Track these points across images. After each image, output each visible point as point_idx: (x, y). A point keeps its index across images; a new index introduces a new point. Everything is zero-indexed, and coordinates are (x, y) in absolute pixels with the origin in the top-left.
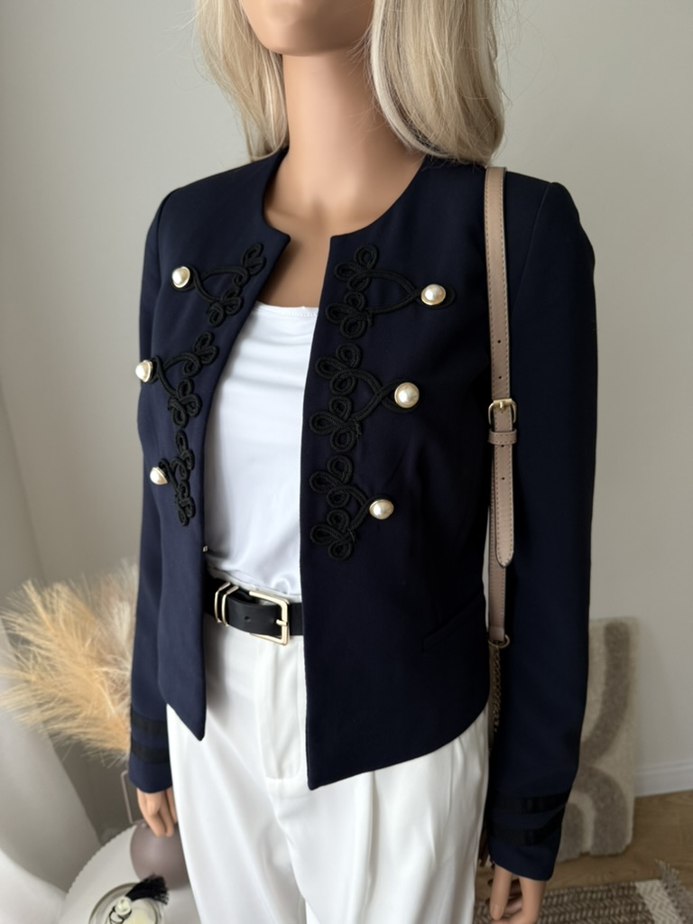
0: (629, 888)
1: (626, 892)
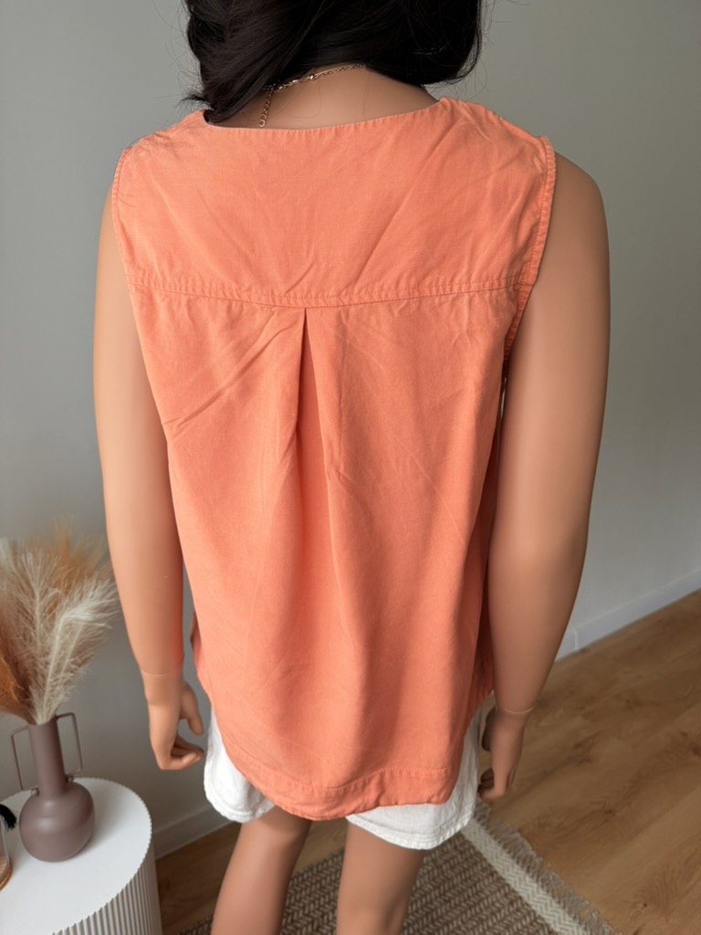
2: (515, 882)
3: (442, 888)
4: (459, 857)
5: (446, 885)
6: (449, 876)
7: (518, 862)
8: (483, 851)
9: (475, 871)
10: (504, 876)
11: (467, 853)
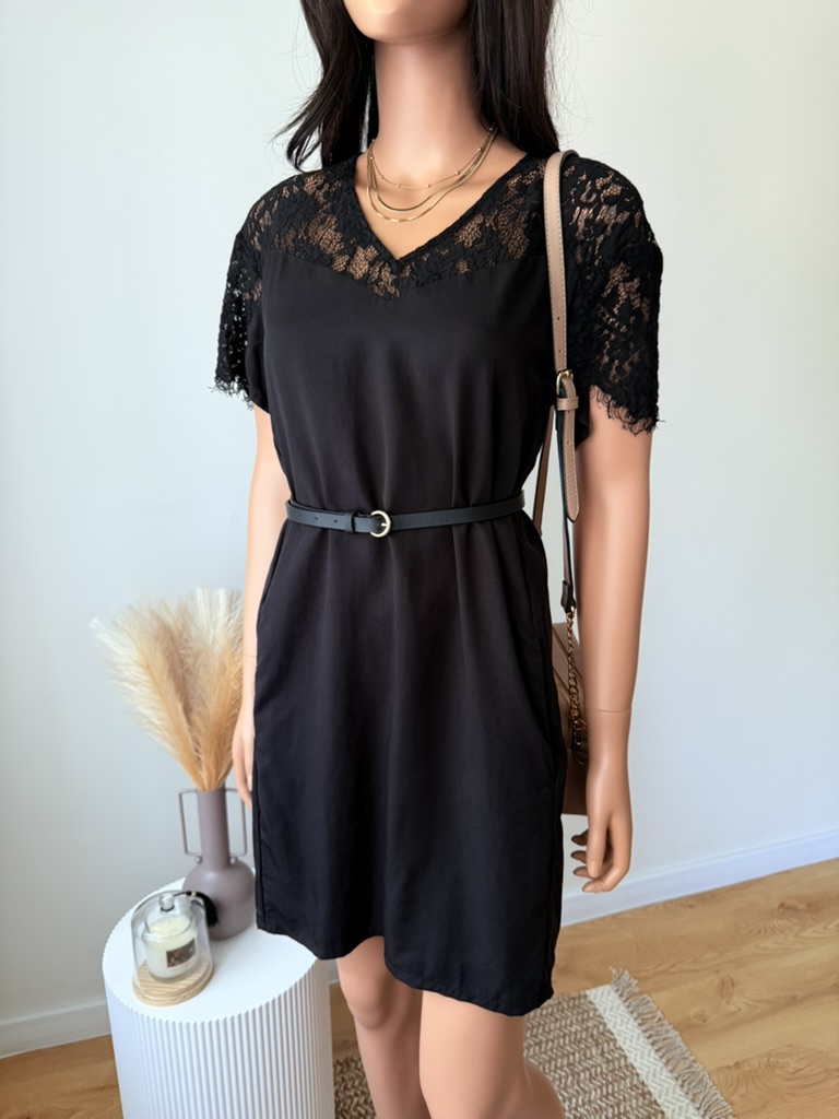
0: (580, 997)
1: (577, 1003)
2: (673, 1111)
3: (574, 1100)
4: (604, 1066)
5: (581, 1098)
6: (587, 1089)
7: (682, 1086)
8: (636, 1065)
9: (622, 1087)
10: (659, 1101)
11: (617, 1062)
